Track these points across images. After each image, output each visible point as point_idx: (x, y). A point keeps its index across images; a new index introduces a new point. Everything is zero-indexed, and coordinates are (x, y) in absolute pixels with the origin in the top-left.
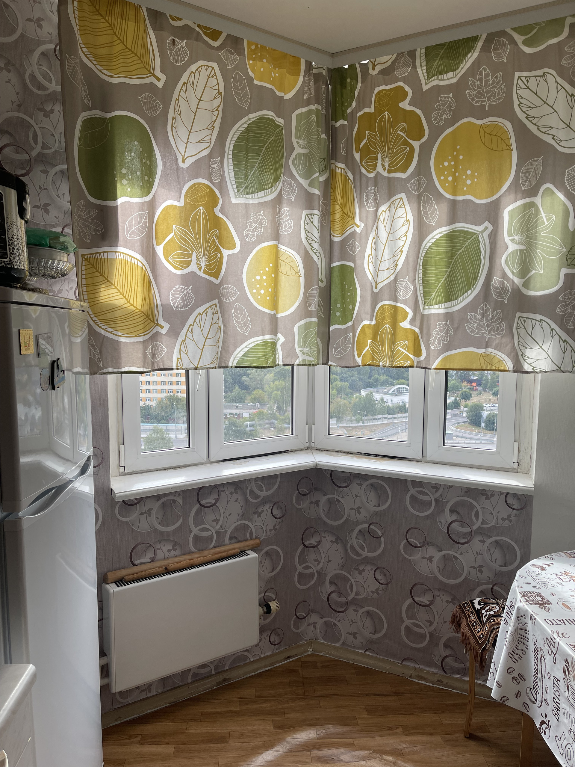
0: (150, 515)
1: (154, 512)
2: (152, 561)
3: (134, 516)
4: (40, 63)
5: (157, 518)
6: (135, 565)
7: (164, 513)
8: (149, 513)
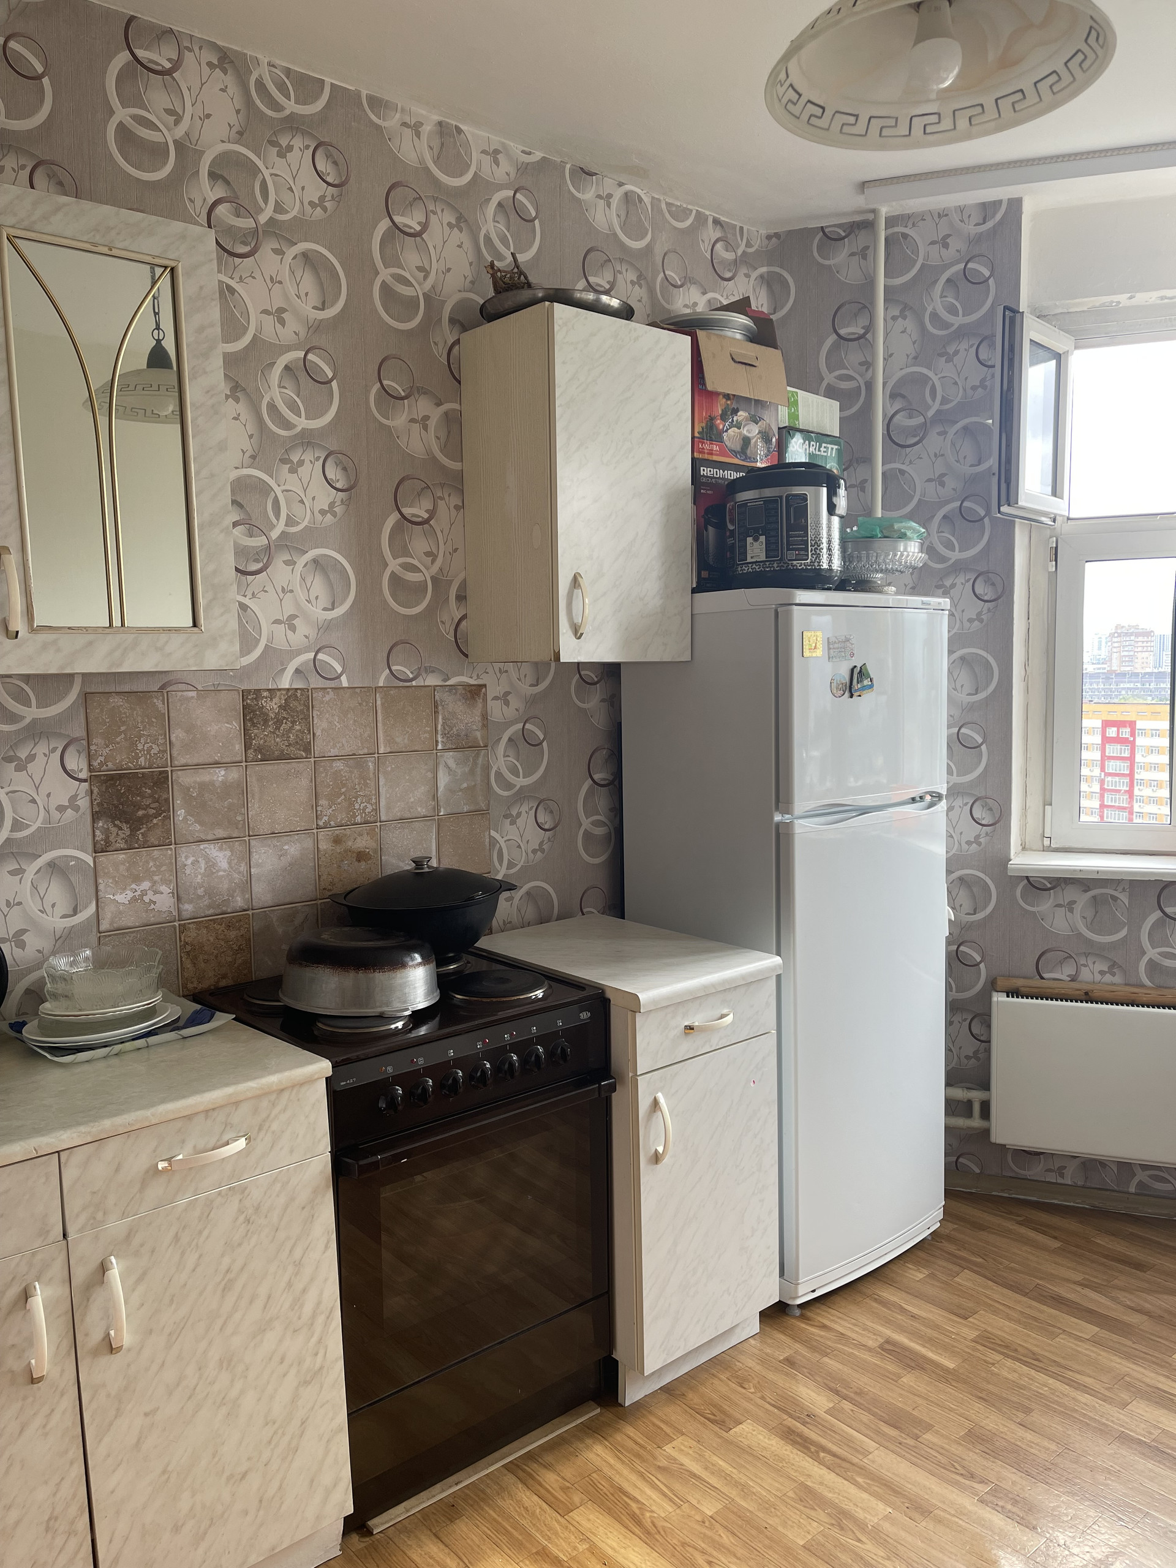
0: (1071, 910)
1: (1078, 908)
2: (1072, 980)
3: (1044, 906)
4: (944, 294)
5: (1084, 917)
6: (1042, 978)
7: (1096, 912)
8: (1070, 906)
